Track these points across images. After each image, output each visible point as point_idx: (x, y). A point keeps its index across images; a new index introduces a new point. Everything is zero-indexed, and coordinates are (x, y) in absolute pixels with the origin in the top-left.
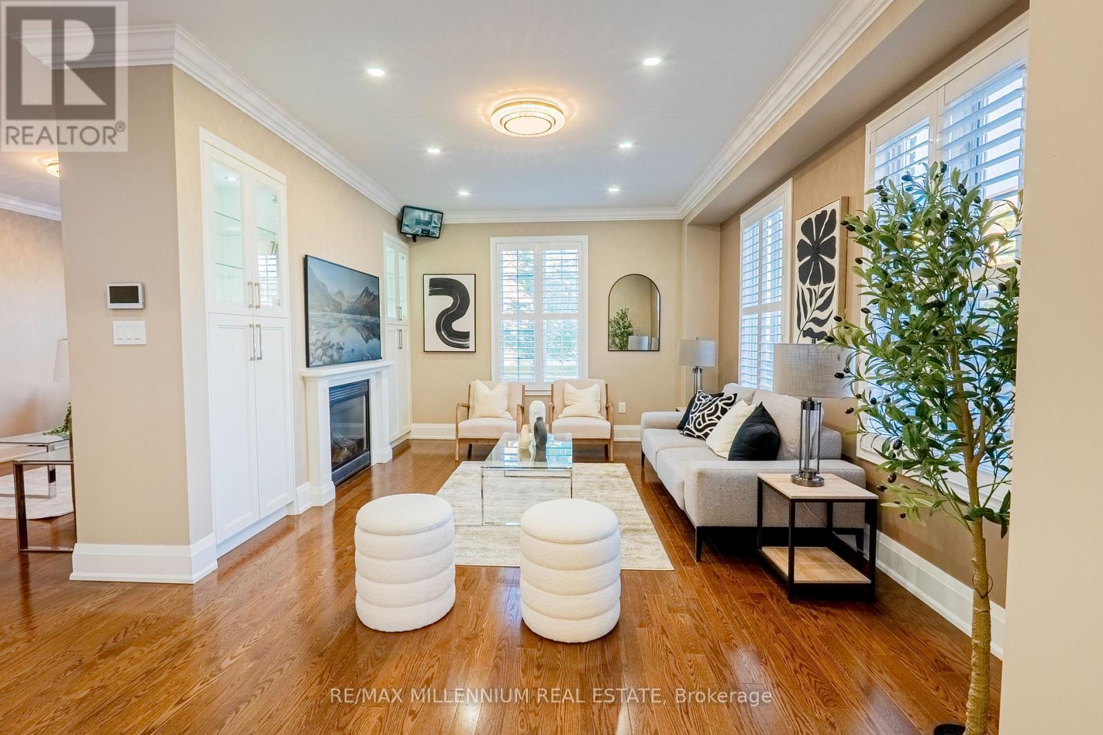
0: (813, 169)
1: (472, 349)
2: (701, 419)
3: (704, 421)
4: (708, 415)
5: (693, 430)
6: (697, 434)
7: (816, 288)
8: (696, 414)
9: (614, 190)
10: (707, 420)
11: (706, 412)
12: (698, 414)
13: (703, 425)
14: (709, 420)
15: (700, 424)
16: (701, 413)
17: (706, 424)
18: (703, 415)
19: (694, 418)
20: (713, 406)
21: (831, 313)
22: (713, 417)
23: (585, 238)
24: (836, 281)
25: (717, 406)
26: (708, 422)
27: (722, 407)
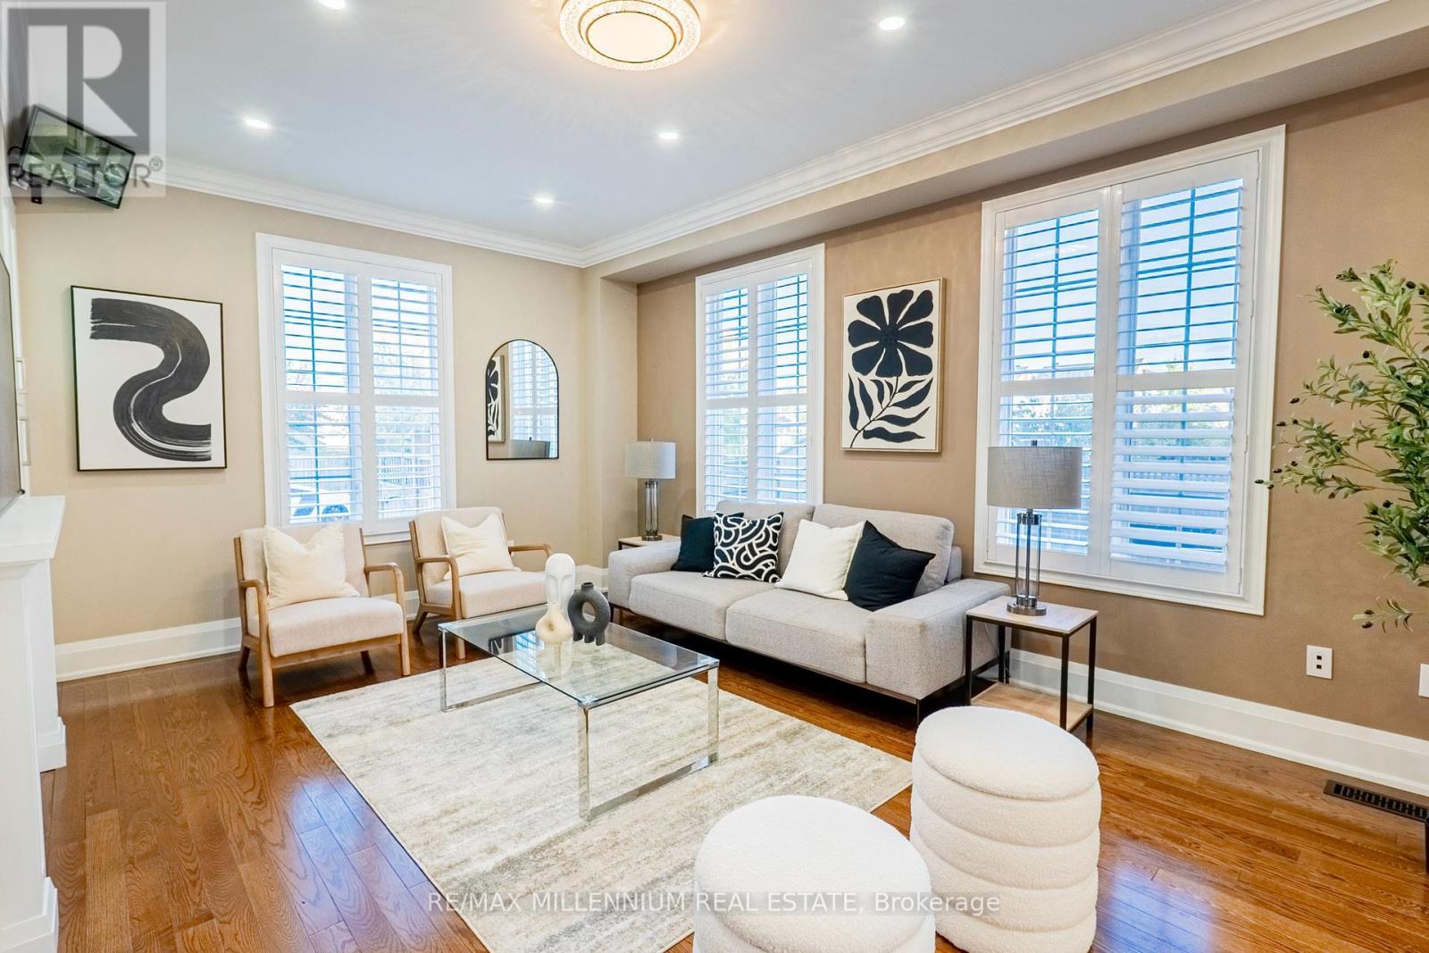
0: (869, 238)
1: (217, 461)
2: (747, 551)
3: (754, 554)
4: (759, 545)
5: (737, 568)
6: (743, 572)
7: (892, 380)
8: (735, 545)
9: (544, 201)
10: (758, 553)
11: (754, 541)
12: (741, 546)
13: (753, 559)
14: (761, 552)
15: (747, 558)
16: (746, 544)
17: (756, 557)
18: (750, 546)
19: (735, 552)
20: (762, 532)
21: (927, 410)
22: (765, 547)
23: (446, 271)
24: (934, 374)
25: (767, 531)
26: (759, 555)
27: (773, 533)
